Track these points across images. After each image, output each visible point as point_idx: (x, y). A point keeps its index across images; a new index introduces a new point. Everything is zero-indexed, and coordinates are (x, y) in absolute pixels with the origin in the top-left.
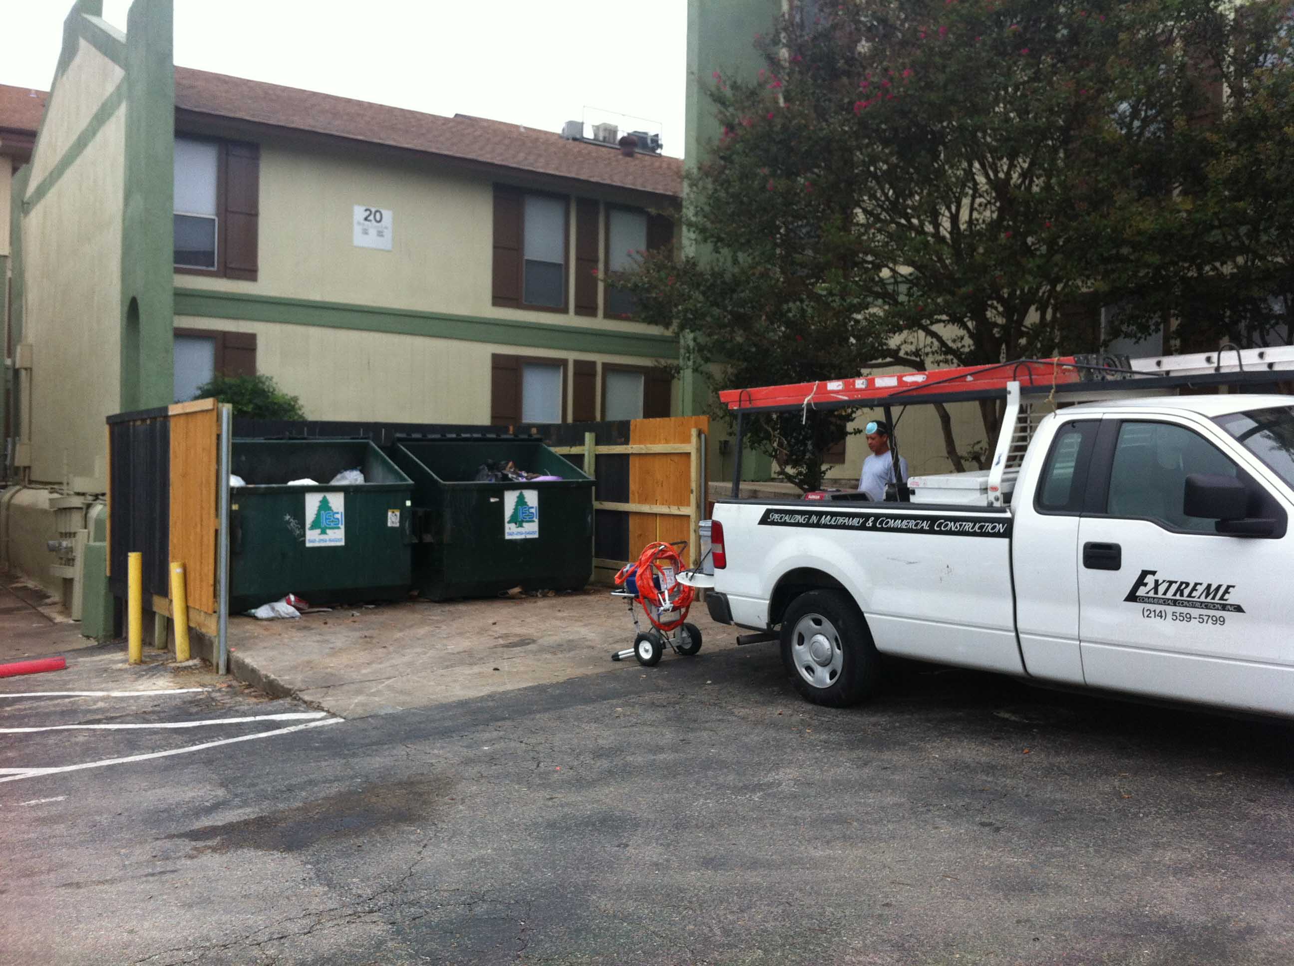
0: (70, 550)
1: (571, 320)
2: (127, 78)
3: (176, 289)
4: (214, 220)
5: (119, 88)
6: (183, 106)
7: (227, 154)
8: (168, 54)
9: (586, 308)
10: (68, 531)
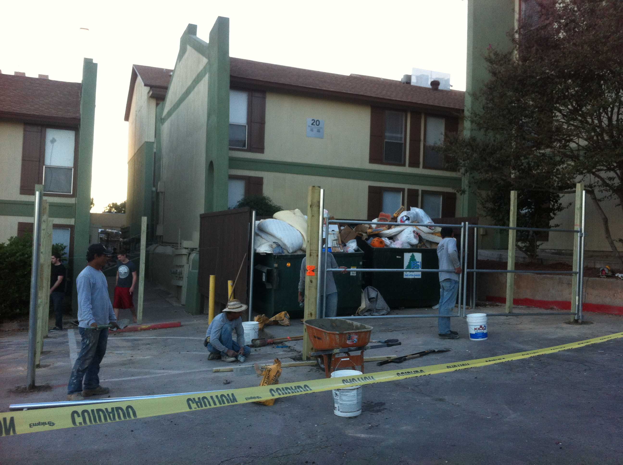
0: (181, 273)
1: (407, 169)
2: (209, 63)
3: (229, 157)
4: (246, 126)
5: (205, 68)
6: (233, 75)
7: (252, 96)
8: (227, 52)
9: (414, 163)
10: (180, 265)
